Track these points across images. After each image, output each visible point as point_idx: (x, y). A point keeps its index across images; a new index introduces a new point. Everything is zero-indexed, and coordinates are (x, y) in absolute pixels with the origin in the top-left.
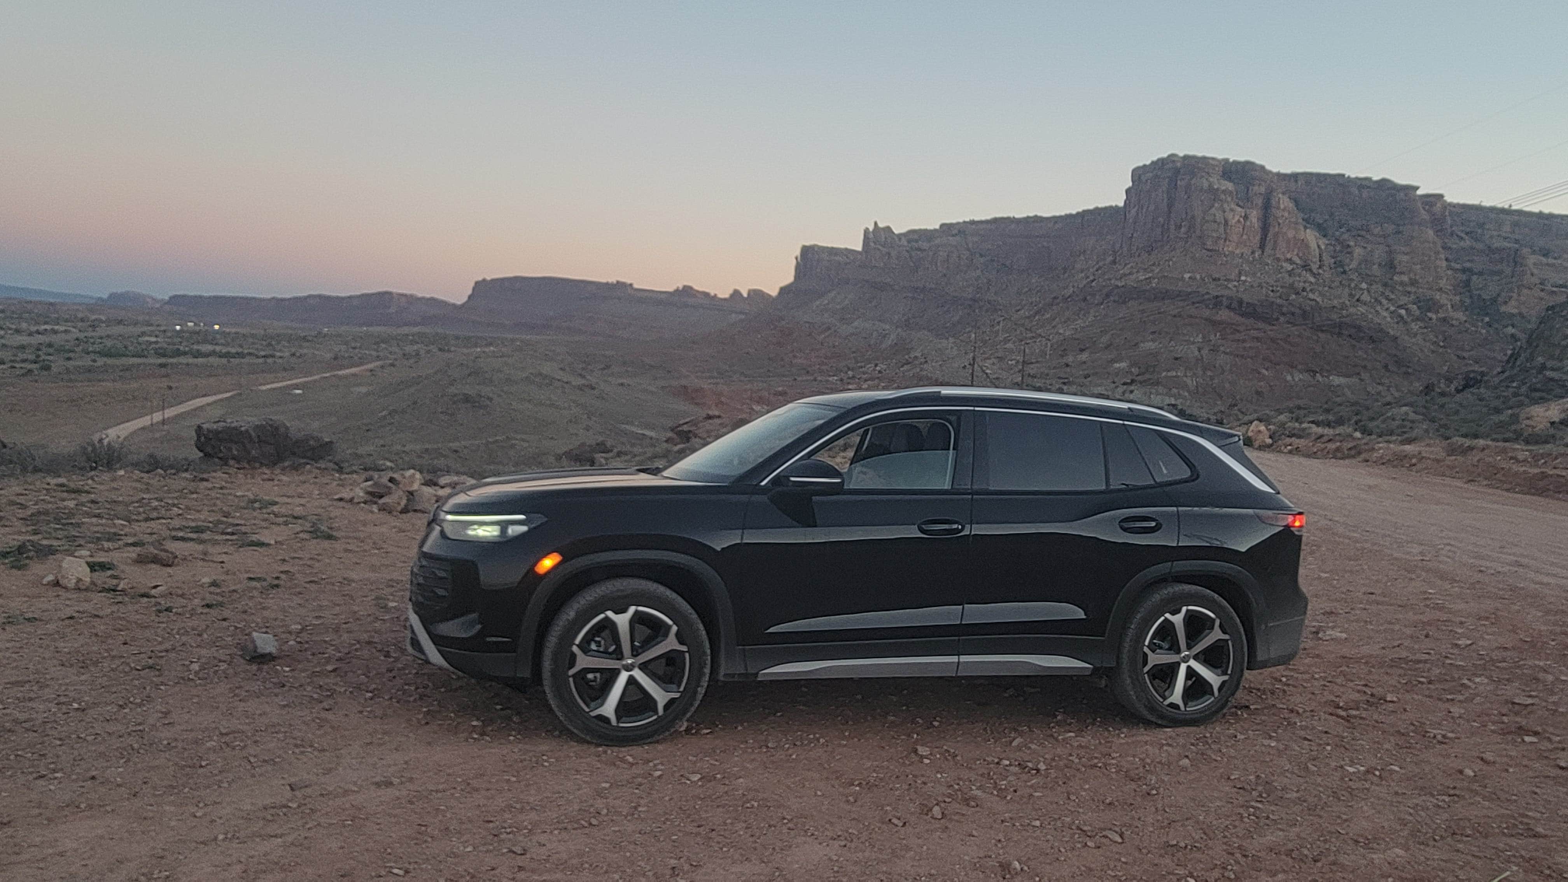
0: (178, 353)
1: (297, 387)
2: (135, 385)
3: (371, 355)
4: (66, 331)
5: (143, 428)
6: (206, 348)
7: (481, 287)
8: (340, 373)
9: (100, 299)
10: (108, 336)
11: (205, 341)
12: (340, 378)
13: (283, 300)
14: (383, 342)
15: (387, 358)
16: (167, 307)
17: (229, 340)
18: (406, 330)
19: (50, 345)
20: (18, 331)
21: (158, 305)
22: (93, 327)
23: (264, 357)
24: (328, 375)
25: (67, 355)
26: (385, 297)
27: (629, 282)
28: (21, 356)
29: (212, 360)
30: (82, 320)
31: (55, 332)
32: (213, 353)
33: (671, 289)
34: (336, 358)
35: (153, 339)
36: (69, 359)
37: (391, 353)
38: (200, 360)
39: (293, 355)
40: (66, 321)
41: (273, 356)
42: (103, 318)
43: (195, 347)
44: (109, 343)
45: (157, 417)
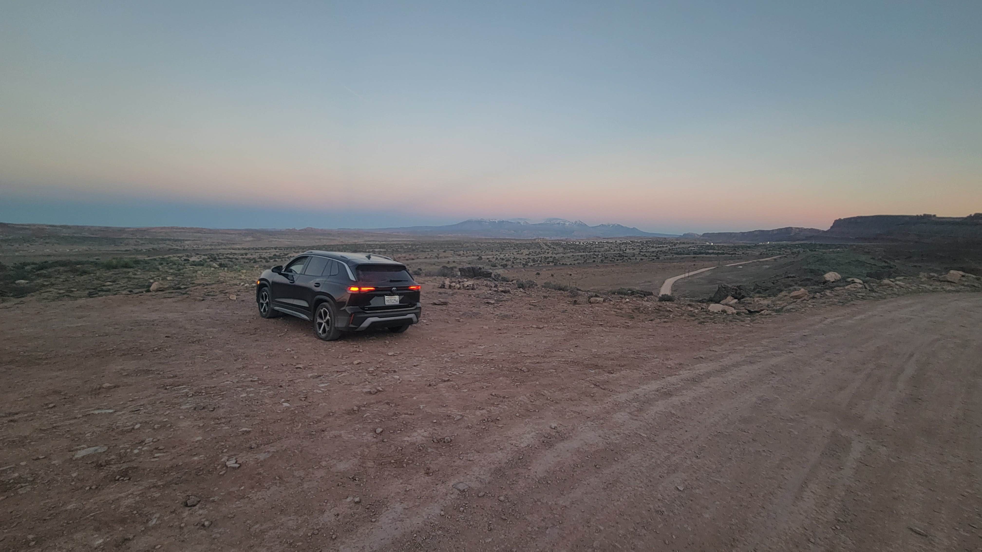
0: (701, 253)
1: (740, 265)
2: (683, 264)
3: (777, 253)
4: (666, 247)
5: (682, 278)
6: (711, 251)
7: (838, 223)
8: (761, 260)
9: (681, 236)
10: (679, 248)
11: (711, 249)
12: (760, 262)
13: (744, 233)
14: (783, 248)
15: (784, 254)
16: (702, 238)
17: (719, 248)
18: (797, 242)
19: (661, 251)
20: (653, 247)
21: (698, 237)
22: (675, 245)
23: (731, 254)
24: (755, 261)
25: (665, 254)
26: (788, 230)
27: (933, 214)
28: (652, 254)
29: (712, 255)
30: (672, 243)
31: (663, 247)
32: (713, 253)
33: (965, 216)
34: (761, 254)
35: (693, 249)
36: (665, 255)
37: (786, 252)
38: (708, 256)
39: (743, 253)
40: (667, 243)
41: (735, 254)
42: (679, 242)
43: (707, 251)
44: (679, 250)
45: (687, 275)
